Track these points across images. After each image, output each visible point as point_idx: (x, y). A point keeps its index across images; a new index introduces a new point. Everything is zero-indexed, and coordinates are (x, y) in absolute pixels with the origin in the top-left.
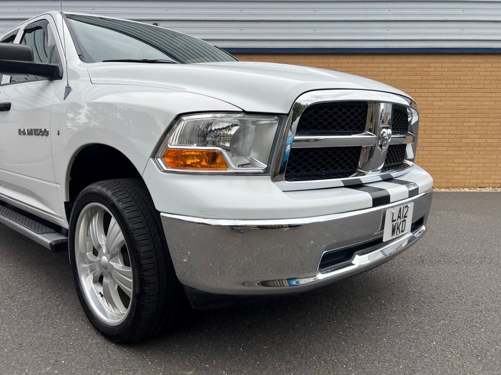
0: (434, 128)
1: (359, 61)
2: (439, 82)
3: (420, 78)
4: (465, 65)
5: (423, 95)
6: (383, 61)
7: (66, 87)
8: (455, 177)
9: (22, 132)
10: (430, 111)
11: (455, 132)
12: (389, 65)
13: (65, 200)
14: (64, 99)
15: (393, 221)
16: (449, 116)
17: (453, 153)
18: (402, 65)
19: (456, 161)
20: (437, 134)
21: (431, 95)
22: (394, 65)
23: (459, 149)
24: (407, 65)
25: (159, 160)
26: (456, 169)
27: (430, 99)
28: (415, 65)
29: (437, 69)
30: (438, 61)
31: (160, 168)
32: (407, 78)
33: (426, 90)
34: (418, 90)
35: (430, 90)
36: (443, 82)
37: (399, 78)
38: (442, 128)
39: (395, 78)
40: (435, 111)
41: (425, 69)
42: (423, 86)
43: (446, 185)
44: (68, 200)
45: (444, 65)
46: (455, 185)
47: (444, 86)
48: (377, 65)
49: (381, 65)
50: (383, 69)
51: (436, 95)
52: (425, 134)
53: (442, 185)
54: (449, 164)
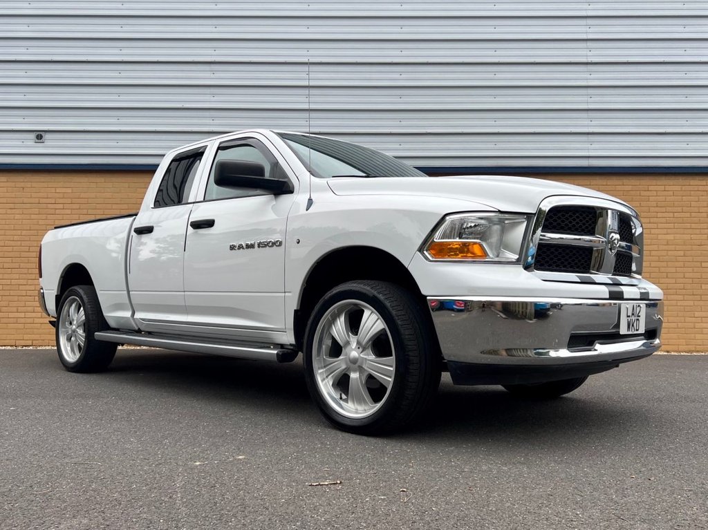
0: (662, 270)
2: (663, 209)
4: (696, 188)
6: (587, 182)
7: (309, 199)
8: (698, 336)
9: (232, 248)
10: (655, 247)
11: (691, 275)
13: (295, 308)
14: (307, 210)
15: (628, 316)
16: (681, 253)
17: (691, 303)
19: (697, 314)
20: (667, 277)
23: (698, 297)
25: (425, 252)
26: (698, 325)
27: (653, 231)
28: (629, 188)
29: (659, 193)
30: (659, 182)
31: (427, 258)
35: (652, 220)
36: (669, 209)
38: (673, 270)
40: (661, 247)
41: (643, 193)
43: (686, 347)
44: (299, 308)
45: (668, 188)
46: (699, 348)
47: (671, 215)
51: (660, 225)
53: (681, 348)
54: (688, 319)
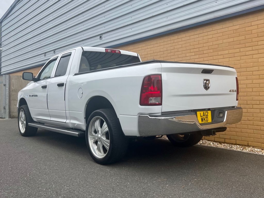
1: (193, 33)
3: (243, 37)
5: (247, 53)
6: (211, 29)
10: (256, 68)
12: (215, 32)
18: (227, 29)
21: (256, 52)
22: (219, 31)
24: (230, 29)
27: (254, 56)
28: (237, 27)
29: (260, 26)
32: (231, 40)
33: (250, 48)
34: (242, 50)
35: (254, 48)
37: (225, 41)
39: (220, 42)
41: (247, 29)
42: (247, 45)
48: (206, 34)
49: (209, 33)
50: (211, 36)
52: (253, 92)
